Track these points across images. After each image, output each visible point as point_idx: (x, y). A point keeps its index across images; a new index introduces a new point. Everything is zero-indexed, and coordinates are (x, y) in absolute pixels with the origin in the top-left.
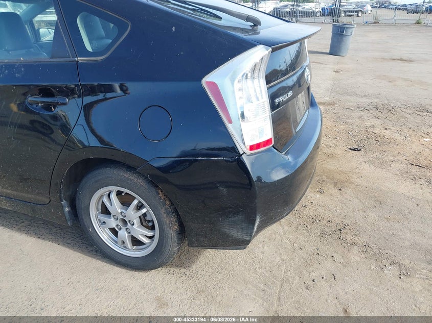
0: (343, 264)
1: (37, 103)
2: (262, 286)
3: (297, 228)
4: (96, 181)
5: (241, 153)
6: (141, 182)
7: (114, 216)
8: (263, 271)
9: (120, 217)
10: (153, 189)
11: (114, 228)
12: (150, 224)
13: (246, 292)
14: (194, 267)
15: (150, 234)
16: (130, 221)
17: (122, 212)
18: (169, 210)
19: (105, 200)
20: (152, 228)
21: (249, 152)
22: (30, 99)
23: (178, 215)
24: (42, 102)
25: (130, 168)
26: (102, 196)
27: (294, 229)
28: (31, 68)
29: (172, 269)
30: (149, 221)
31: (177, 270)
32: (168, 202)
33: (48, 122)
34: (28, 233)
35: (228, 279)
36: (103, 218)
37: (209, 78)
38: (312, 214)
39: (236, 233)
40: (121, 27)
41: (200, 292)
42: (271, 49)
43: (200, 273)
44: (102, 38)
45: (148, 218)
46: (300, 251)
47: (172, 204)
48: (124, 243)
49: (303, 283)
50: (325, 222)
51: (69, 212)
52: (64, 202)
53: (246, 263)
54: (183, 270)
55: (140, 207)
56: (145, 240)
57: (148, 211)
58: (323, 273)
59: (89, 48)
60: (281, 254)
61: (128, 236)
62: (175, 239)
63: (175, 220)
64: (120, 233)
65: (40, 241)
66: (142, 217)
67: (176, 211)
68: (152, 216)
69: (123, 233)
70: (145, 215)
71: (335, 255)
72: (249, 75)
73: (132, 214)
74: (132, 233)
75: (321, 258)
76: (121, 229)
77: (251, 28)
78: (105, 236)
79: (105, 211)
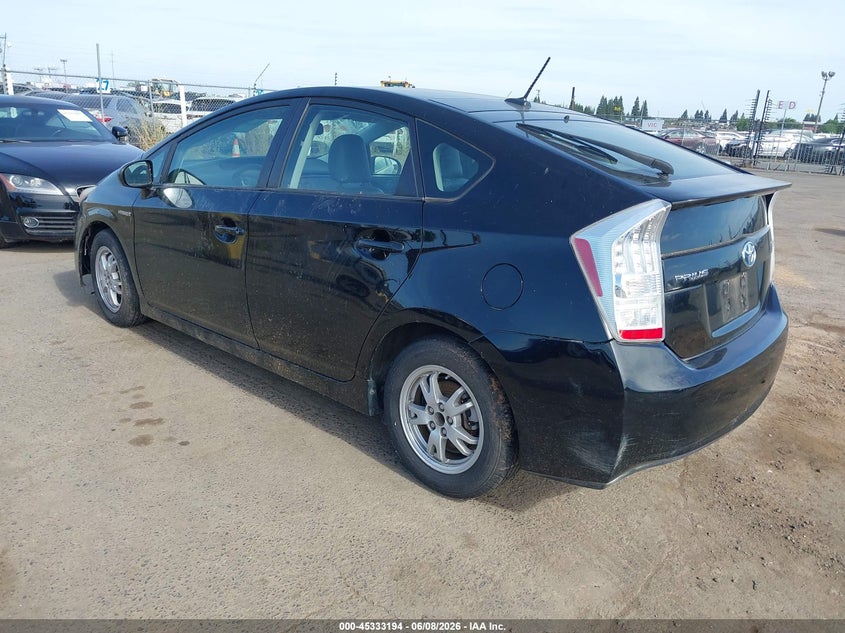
0: (778, 574)
1: (368, 247)
2: (625, 562)
3: (711, 506)
4: (416, 356)
5: (610, 337)
6: (471, 363)
7: (429, 407)
8: (632, 544)
9: (437, 410)
10: (485, 375)
11: (426, 426)
12: (474, 428)
13: (596, 562)
14: (527, 513)
15: (471, 441)
16: (448, 417)
17: (441, 403)
18: (502, 408)
19: (423, 384)
20: (476, 434)
21: (620, 338)
22: (360, 242)
23: (512, 417)
24: (373, 247)
25: (461, 342)
26: (419, 379)
27: (706, 506)
28: (369, 205)
29: (494, 508)
30: (473, 423)
31: (501, 510)
32: (501, 397)
33: (364, 279)
34: (314, 423)
35: (574, 540)
36: (415, 409)
37: (581, 234)
38: (747, 492)
39: (590, 459)
40: (483, 164)
41: (526, 544)
42: (670, 206)
43: (533, 521)
44: (458, 176)
45: (473, 418)
46: (705, 537)
47: (507, 401)
48: (435, 451)
49: (694, 577)
50: (768, 510)
51: (374, 395)
52: (371, 381)
53: (608, 528)
54: (509, 513)
55: (464, 399)
56: (464, 450)
57: (474, 406)
58: (736, 576)
59: (440, 187)
60: (670, 532)
61: (443, 440)
62: (504, 454)
63: (507, 424)
64: (433, 432)
65: (327, 435)
66: (464, 415)
67: (510, 412)
68: (478, 416)
69: (436, 435)
70: (468, 412)
71: (767, 557)
72: (636, 236)
73: (453, 408)
74: (448, 437)
75: (738, 554)
76: (434, 429)
77: (657, 177)
78: (412, 436)
79: (420, 401)
